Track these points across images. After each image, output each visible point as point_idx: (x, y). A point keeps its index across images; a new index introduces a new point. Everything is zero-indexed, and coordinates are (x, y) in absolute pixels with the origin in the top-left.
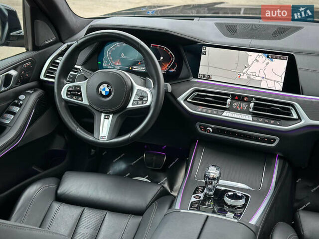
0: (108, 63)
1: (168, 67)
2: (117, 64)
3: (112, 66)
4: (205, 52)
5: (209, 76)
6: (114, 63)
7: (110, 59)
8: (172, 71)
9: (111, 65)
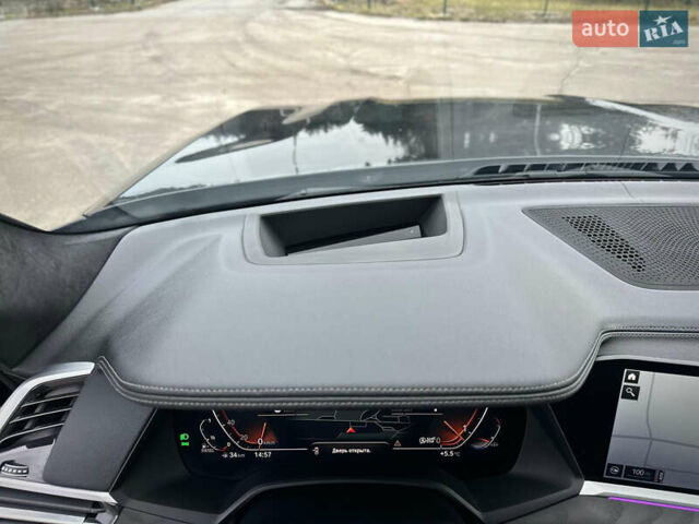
0: (221, 440)
1: (465, 435)
2: (260, 441)
3: (240, 451)
4: (637, 390)
5: (653, 472)
6: (244, 437)
7: (227, 427)
8: (485, 444)
9: (234, 448)
